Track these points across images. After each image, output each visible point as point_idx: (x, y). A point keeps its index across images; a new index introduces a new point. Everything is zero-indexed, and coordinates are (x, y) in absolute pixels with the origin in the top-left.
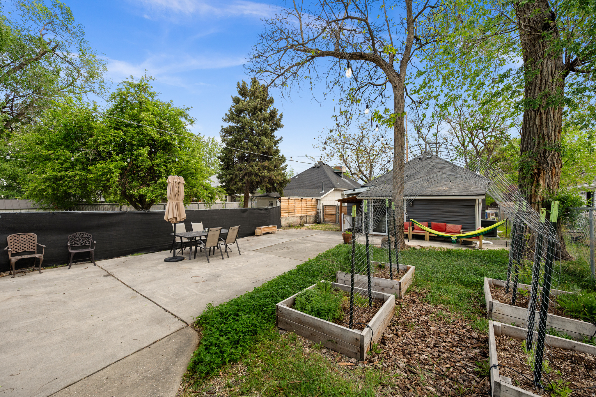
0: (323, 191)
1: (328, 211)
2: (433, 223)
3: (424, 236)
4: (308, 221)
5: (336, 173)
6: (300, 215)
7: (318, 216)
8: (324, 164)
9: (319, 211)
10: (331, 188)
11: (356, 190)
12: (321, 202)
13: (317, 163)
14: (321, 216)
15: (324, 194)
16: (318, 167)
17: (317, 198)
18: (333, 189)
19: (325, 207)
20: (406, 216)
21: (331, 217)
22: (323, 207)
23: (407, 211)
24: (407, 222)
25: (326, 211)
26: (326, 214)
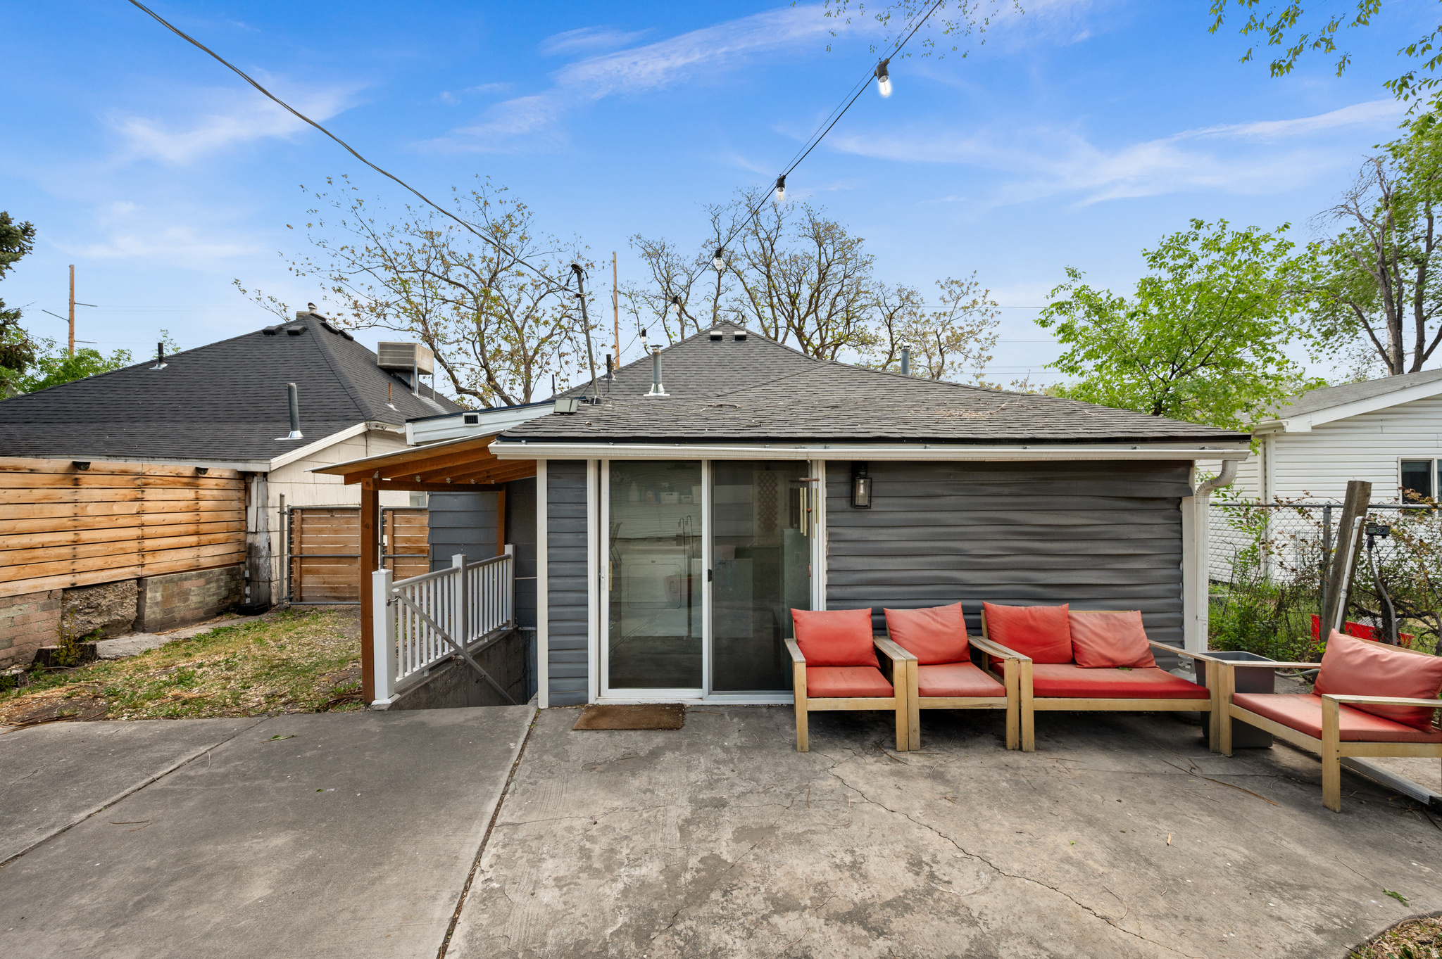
0: (297, 435)
1: (317, 538)
2: (998, 608)
3: (1001, 714)
4: (151, 613)
5: (390, 371)
6: (66, 581)
7: (255, 569)
8: (326, 326)
9: (260, 541)
10: (348, 421)
11: (482, 419)
12: (275, 489)
13: (293, 318)
14: (276, 569)
15: (298, 444)
16: (293, 333)
17: (241, 467)
18: (360, 428)
19: (296, 516)
20: (828, 572)
21: (335, 572)
22: (286, 517)
23: (834, 538)
24: (831, 604)
25: (304, 540)
26: (305, 553)
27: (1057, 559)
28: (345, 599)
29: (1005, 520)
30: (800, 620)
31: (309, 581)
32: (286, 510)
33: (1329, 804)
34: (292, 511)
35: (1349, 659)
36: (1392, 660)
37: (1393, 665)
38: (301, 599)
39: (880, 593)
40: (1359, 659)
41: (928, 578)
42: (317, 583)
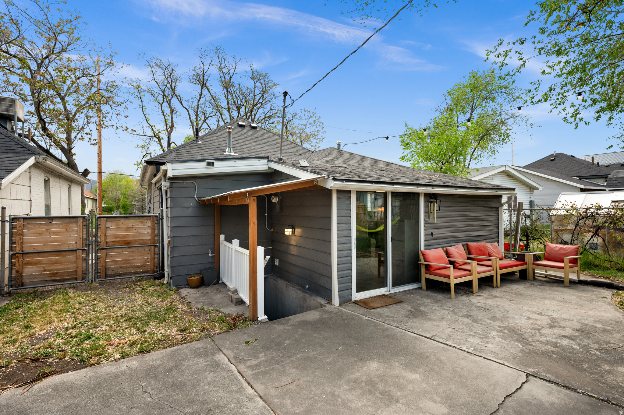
1: (38, 239)
2: (472, 244)
11: (216, 164)
19: (18, 224)
20: (425, 235)
21: (55, 263)
22: (7, 225)
23: (427, 222)
24: (426, 248)
25: (25, 241)
26: (26, 251)
27: (476, 227)
28: (64, 280)
29: (466, 215)
30: (427, 254)
31: (28, 271)
32: (7, 218)
33: (566, 285)
34: (14, 220)
35: (555, 249)
36: (566, 248)
37: (567, 249)
38: (23, 285)
39: (437, 243)
40: (557, 249)
41: (448, 236)
42: (37, 271)
